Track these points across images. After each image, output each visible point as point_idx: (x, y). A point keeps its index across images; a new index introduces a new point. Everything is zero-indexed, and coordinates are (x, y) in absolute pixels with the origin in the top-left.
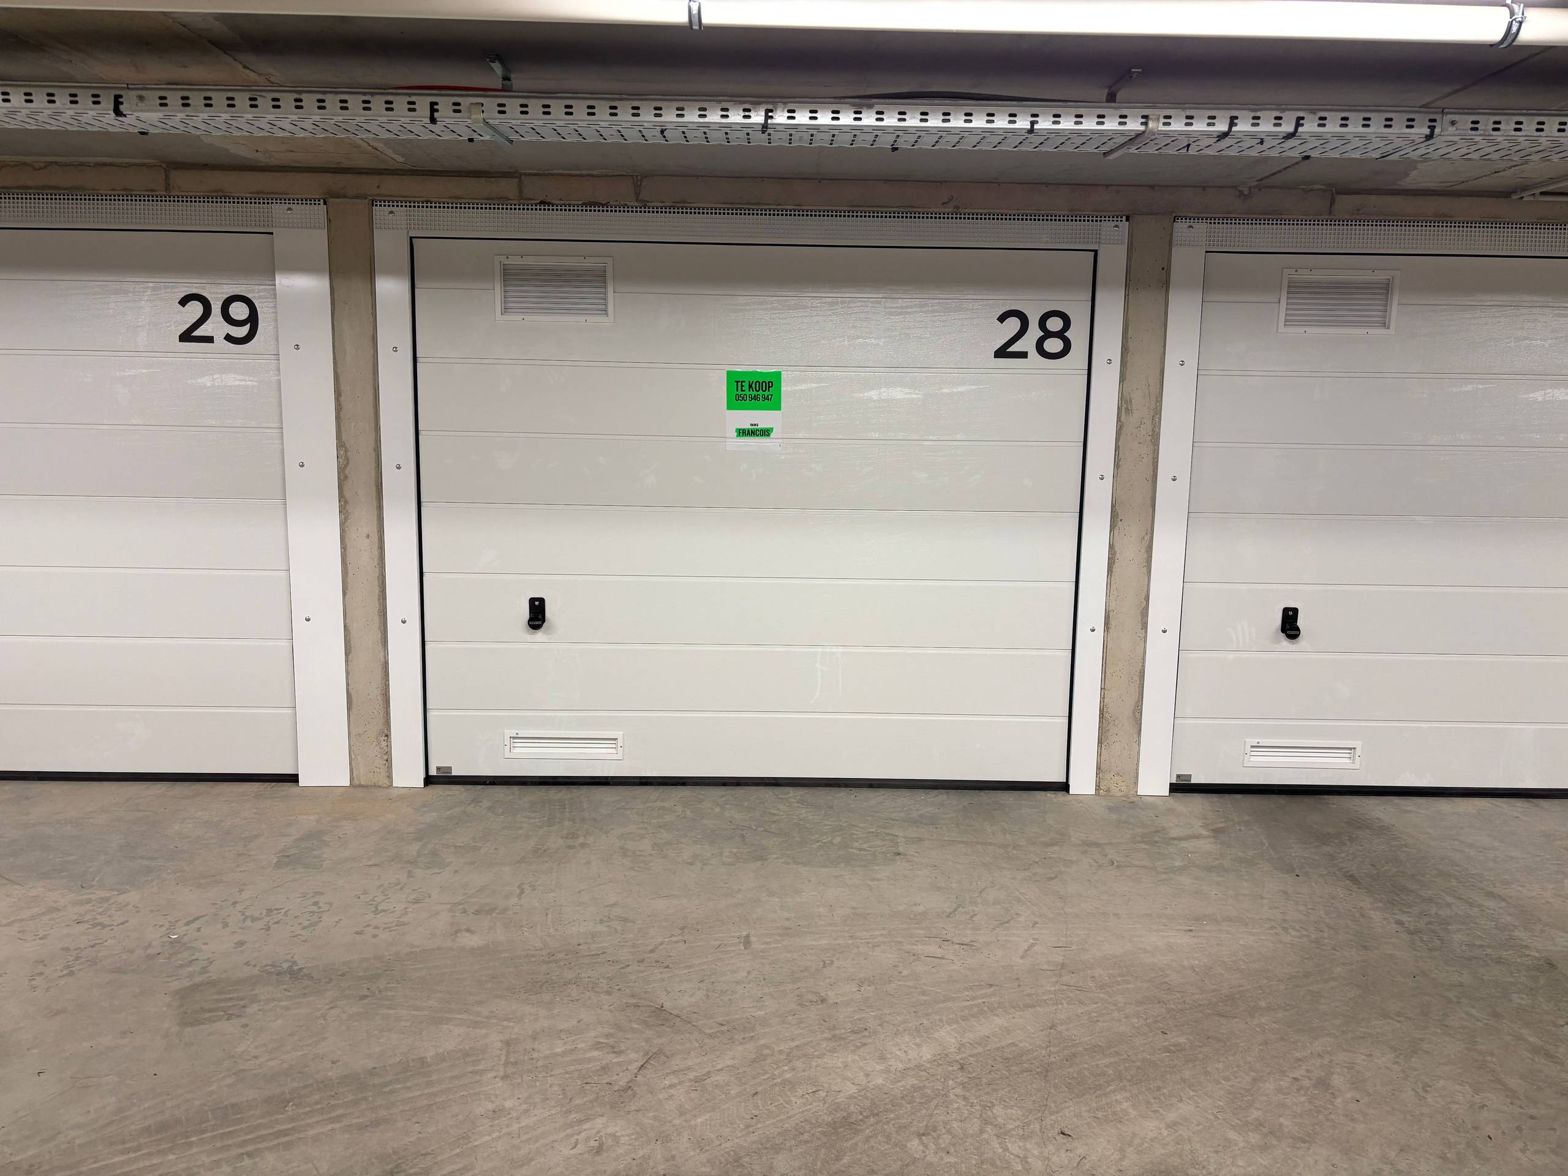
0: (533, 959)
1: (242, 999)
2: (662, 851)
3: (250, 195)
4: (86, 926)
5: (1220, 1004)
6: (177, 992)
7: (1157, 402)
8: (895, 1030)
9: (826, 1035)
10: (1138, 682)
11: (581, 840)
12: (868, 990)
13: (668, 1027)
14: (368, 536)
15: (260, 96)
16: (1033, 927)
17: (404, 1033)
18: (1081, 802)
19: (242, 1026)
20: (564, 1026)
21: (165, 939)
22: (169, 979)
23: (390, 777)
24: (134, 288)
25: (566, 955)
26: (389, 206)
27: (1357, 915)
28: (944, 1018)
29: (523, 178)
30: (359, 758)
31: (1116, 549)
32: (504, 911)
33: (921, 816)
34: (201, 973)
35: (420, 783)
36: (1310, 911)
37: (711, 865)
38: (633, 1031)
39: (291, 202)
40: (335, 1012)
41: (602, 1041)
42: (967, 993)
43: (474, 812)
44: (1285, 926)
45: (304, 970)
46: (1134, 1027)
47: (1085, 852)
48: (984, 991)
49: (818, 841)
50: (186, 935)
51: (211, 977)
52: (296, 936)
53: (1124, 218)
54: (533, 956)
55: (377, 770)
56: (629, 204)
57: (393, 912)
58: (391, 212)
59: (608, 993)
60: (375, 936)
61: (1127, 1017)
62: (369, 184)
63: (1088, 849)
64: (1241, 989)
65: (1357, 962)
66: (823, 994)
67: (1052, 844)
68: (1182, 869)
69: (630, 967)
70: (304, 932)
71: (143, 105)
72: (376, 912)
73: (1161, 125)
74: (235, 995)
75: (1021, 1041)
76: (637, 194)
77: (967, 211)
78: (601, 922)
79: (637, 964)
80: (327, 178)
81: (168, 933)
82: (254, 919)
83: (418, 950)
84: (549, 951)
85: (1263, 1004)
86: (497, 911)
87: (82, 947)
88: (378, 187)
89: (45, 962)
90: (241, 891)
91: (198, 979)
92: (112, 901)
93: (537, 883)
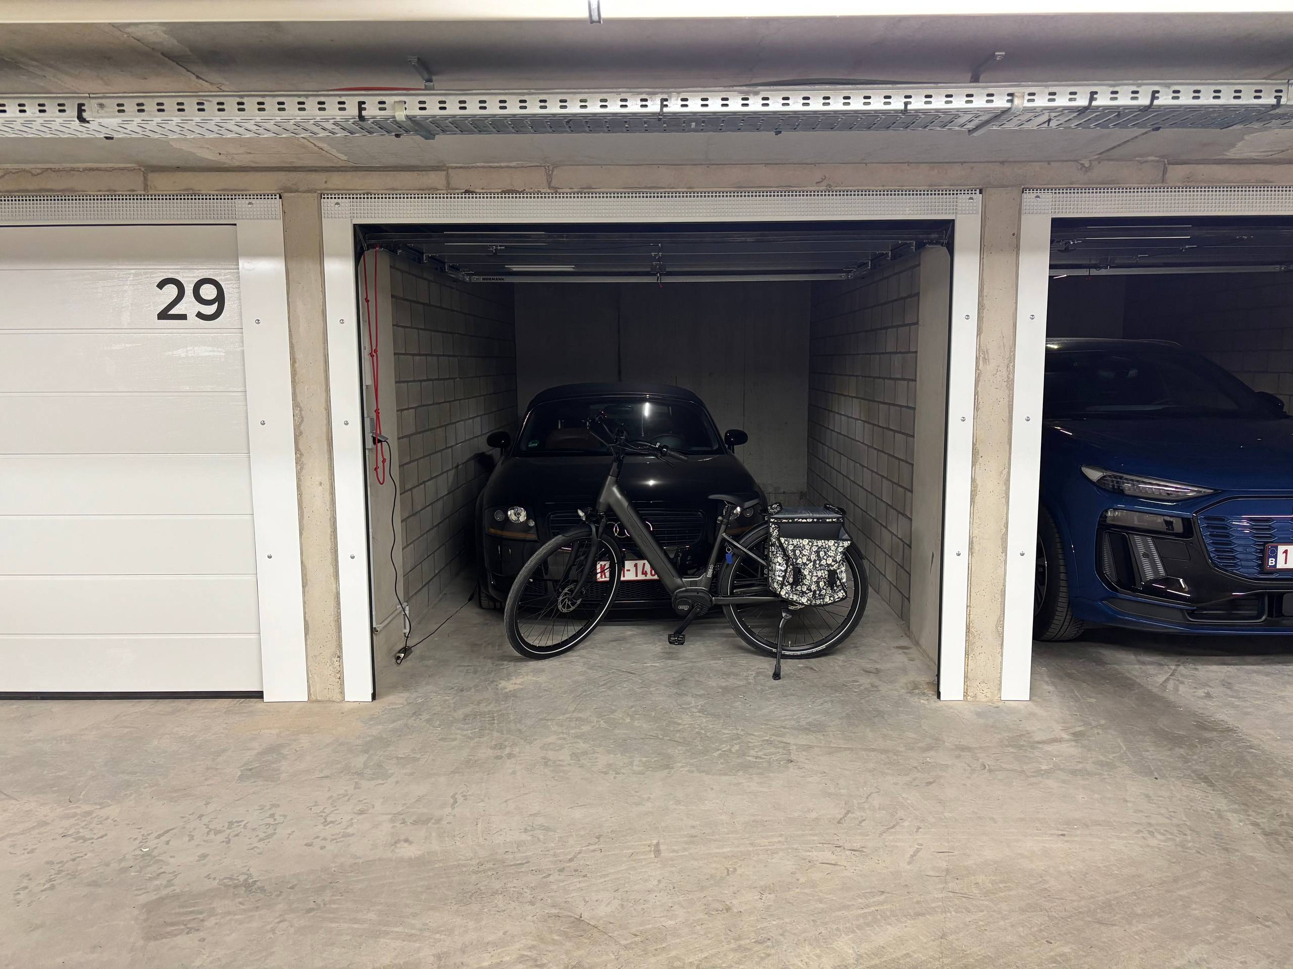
0: (464, 869)
1: (201, 913)
2: (579, 760)
3: (217, 193)
4: (69, 839)
5: (1098, 911)
6: (144, 906)
7: (1011, 352)
8: (796, 940)
9: (733, 946)
10: (1000, 600)
11: (507, 750)
12: (769, 897)
13: (586, 938)
14: (321, 484)
15: (206, 100)
16: (917, 832)
17: (344, 947)
18: (951, 708)
19: (200, 941)
20: (491, 938)
21: (138, 852)
22: (139, 892)
23: (342, 693)
24: (119, 275)
25: (494, 864)
26: (335, 198)
27: (1215, 817)
28: (841, 927)
29: (450, 171)
30: (316, 676)
31: (977, 482)
32: (439, 821)
33: (809, 724)
34: (166, 887)
35: (369, 698)
36: (1172, 814)
37: (624, 774)
38: (554, 942)
39: (252, 197)
40: (284, 925)
41: (526, 953)
42: (860, 900)
43: (415, 725)
44: (1151, 829)
45: (258, 883)
46: (1020, 936)
47: (958, 757)
48: (877, 898)
49: (718, 750)
50: (155, 848)
51: (174, 890)
52: (252, 849)
53: (978, 191)
54: (464, 866)
55: (330, 687)
56: (542, 191)
57: (340, 823)
58: (337, 204)
59: (532, 903)
60: (323, 848)
61: (1013, 926)
62: (318, 180)
63: (962, 754)
64: (1117, 895)
65: (1221, 864)
66: (728, 903)
67: (930, 748)
68: (1047, 773)
69: (551, 877)
70: (261, 845)
71: (103, 111)
72: (326, 823)
73: (1026, 101)
74: (196, 909)
75: (914, 952)
76: (549, 183)
77: (838, 188)
78: (526, 831)
79: (558, 873)
80: (281, 176)
81: (141, 847)
82: (217, 832)
83: (361, 861)
84: (478, 861)
85: (1139, 911)
86: (433, 821)
87: (65, 861)
88: (326, 182)
89: (31, 876)
90: (207, 804)
91: (164, 892)
92: (94, 815)
93: (469, 793)
